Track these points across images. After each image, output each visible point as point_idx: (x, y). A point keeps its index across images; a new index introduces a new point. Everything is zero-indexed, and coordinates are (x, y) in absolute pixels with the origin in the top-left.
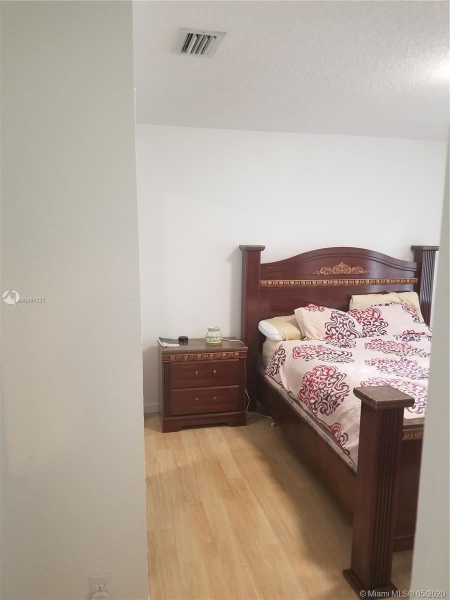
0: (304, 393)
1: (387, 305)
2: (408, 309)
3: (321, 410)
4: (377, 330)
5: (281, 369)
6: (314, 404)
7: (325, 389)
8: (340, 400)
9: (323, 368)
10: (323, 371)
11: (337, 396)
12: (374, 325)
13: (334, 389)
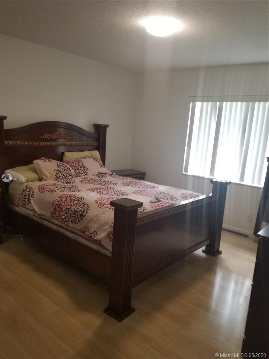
0: (55, 214)
1: (85, 158)
2: (96, 160)
3: (71, 221)
4: (83, 173)
5: (32, 201)
6: (65, 218)
7: (72, 208)
8: (85, 213)
9: (66, 196)
10: (67, 198)
11: (82, 210)
12: (80, 170)
13: (78, 207)
